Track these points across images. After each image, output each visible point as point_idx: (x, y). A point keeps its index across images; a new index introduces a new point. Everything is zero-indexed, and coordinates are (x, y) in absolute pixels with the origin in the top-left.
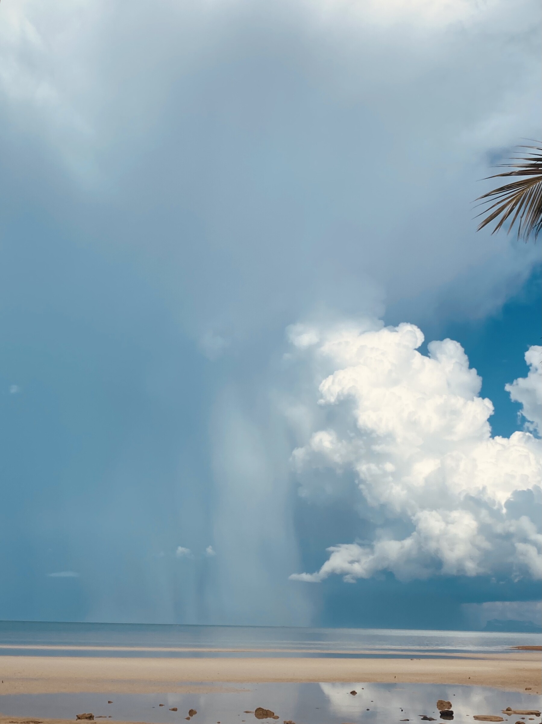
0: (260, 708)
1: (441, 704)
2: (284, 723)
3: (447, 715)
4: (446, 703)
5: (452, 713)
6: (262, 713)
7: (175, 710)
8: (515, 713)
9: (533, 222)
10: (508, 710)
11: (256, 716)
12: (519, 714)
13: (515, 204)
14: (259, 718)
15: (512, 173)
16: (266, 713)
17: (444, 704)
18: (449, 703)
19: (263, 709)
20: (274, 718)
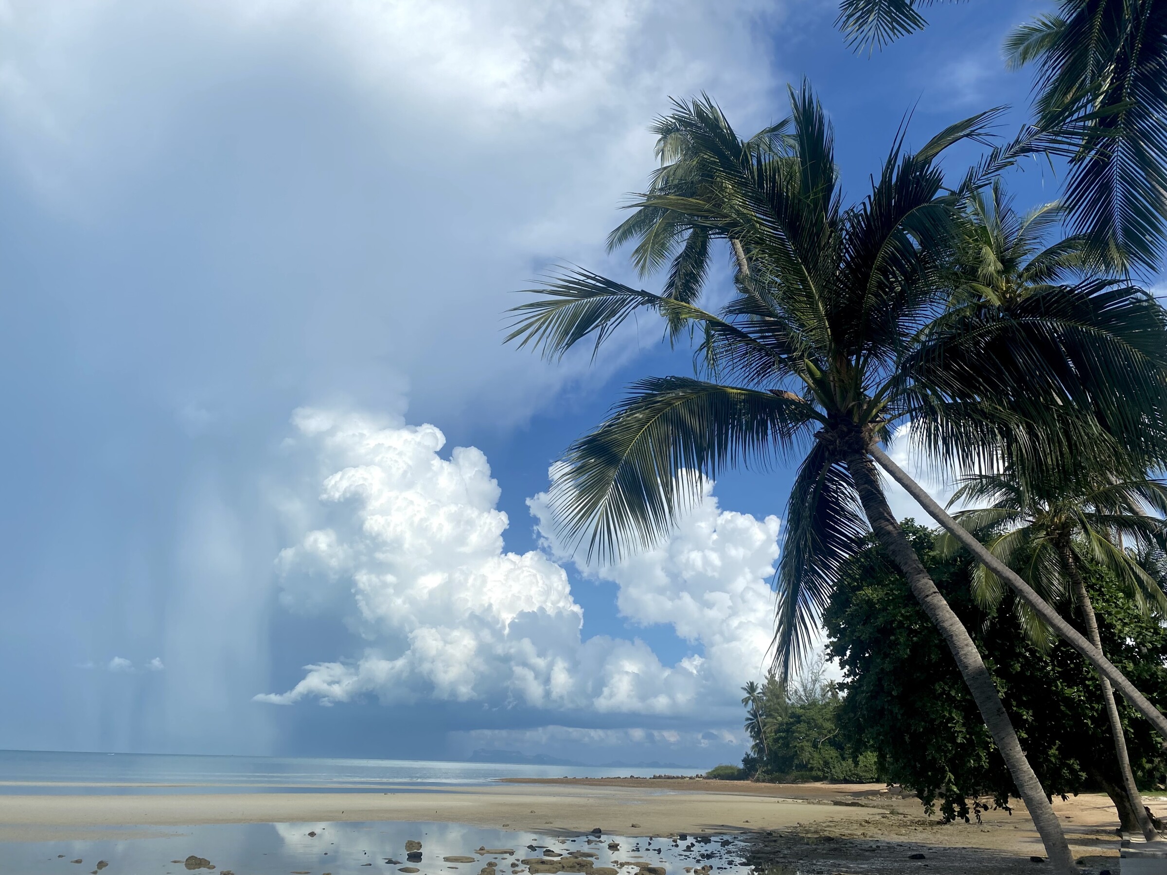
0: (192, 856)
1: (410, 845)
2: (221, 873)
3: (416, 857)
4: (416, 843)
5: (421, 854)
6: (194, 862)
7: (79, 862)
8: (488, 852)
9: (558, 344)
10: (482, 849)
11: (186, 866)
12: (492, 853)
13: (544, 323)
14: (190, 869)
15: (544, 290)
16: (199, 862)
17: (414, 845)
18: (419, 843)
19: (196, 858)
20: (209, 868)
